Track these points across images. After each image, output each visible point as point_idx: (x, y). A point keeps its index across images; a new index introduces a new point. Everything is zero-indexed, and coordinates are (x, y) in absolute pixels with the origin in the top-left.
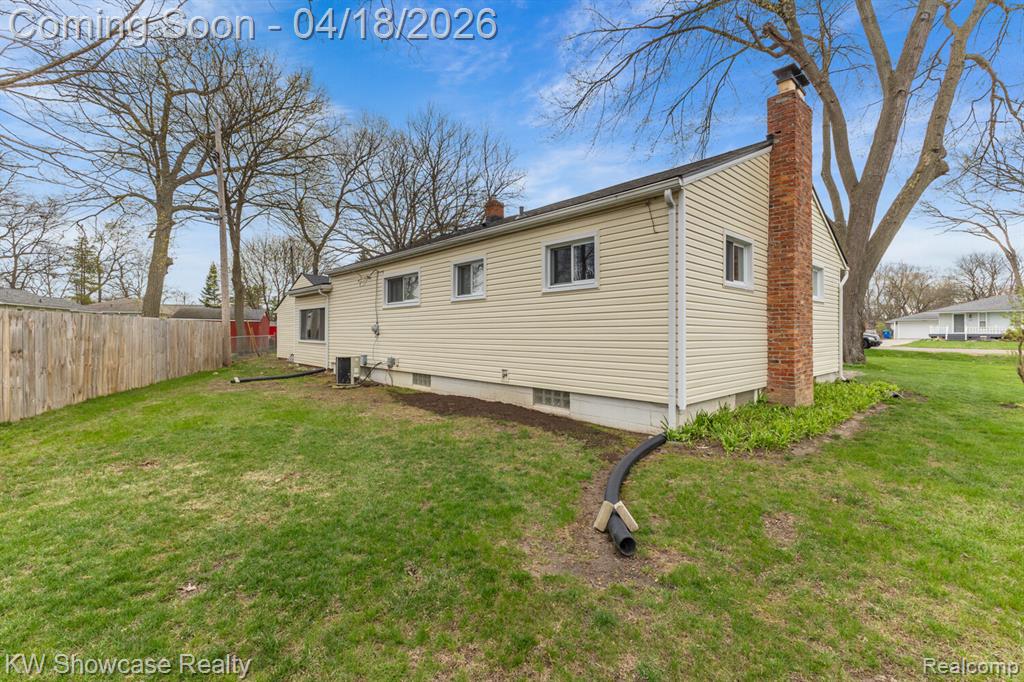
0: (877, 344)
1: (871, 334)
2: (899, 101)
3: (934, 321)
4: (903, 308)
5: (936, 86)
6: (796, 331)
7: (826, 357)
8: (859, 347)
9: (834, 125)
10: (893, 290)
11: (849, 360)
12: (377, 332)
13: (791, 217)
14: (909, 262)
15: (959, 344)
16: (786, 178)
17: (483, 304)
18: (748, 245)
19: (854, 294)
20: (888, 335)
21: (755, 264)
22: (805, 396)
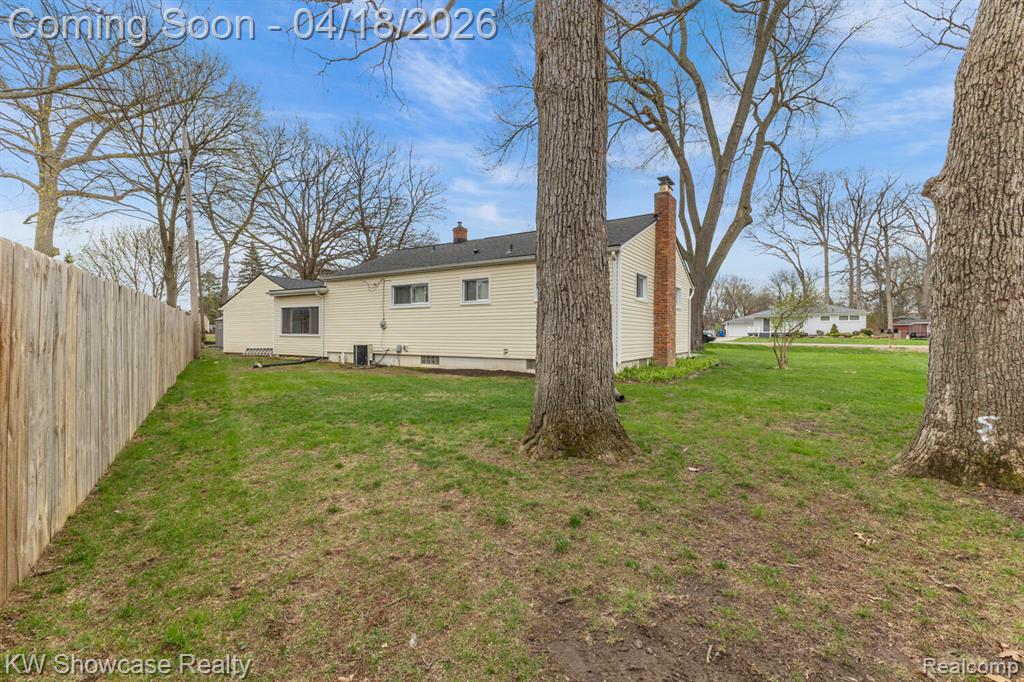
0: (713, 339)
1: (710, 333)
2: (724, 176)
3: (750, 323)
4: (734, 312)
5: (749, 158)
6: (668, 326)
7: (682, 344)
8: (701, 340)
9: (687, 185)
10: (728, 298)
11: (694, 347)
12: (383, 326)
13: (666, 262)
14: (739, 275)
15: (765, 339)
16: (663, 240)
17: (489, 307)
18: (645, 277)
19: (698, 303)
20: (722, 334)
21: (649, 287)
22: (672, 362)
